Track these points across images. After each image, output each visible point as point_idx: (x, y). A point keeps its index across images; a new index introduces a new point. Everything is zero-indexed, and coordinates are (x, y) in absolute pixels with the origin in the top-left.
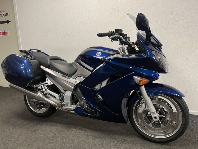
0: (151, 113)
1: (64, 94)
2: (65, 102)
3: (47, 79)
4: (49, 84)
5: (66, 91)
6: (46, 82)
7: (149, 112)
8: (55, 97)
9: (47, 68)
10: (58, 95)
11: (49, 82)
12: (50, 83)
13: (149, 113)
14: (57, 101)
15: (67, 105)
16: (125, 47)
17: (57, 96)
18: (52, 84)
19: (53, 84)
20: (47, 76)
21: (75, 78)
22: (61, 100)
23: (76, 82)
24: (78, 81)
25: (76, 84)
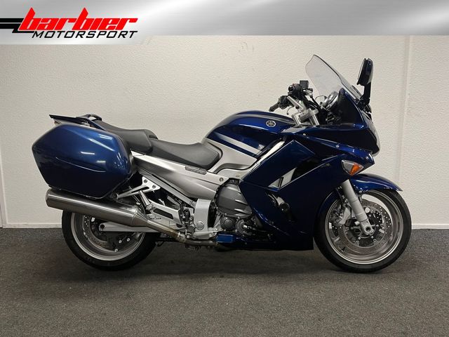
0: (360, 222)
1: (189, 206)
2: (195, 222)
3: (144, 179)
4: (151, 189)
5: (195, 200)
7: (356, 220)
8: (170, 216)
9: (144, 154)
10: (177, 211)
12: (154, 187)
13: (357, 223)
15: (202, 227)
16: (314, 112)
17: (175, 212)
18: (158, 188)
19: (161, 188)
20: (141, 172)
21: (217, 172)
22: (184, 220)
23: (221, 179)
24: (226, 179)
25: (221, 183)
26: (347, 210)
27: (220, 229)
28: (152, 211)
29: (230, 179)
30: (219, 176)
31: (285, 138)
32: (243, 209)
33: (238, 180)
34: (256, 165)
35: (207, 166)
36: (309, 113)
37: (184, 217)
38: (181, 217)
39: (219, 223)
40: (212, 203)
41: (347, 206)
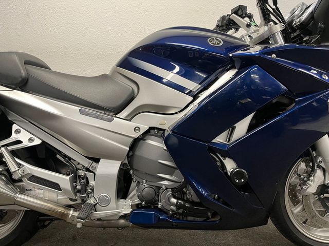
1: (88, 170)
2: (96, 194)
3: (15, 127)
4: (26, 143)
5: (97, 161)
6: (14, 137)
8: (55, 186)
9: (13, 89)
10: (68, 178)
11: (24, 136)
12: (31, 140)
14: (60, 197)
16: (278, 28)
17: (63, 180)
18: (37, 142)
19: (43, 142)
20: (12, 116)
21: (130, 118)
22: (79, 191)
23: (136, 129)
24: (144, 128)
25: (136, 135)
26: (319, 173)
27: (137, 201)
28: (25, 180)
29: (151, 128)
30: (133, 124)
31: (238, 65)
32: (171, 174)
33: (164, 130)
34: (191, 106)
35: (114, 108)
36: (270, 29)
37: (79, 187)
38: (74, 188)
39: (135, 192)
40: (123, 165)
41: (319, 167)
